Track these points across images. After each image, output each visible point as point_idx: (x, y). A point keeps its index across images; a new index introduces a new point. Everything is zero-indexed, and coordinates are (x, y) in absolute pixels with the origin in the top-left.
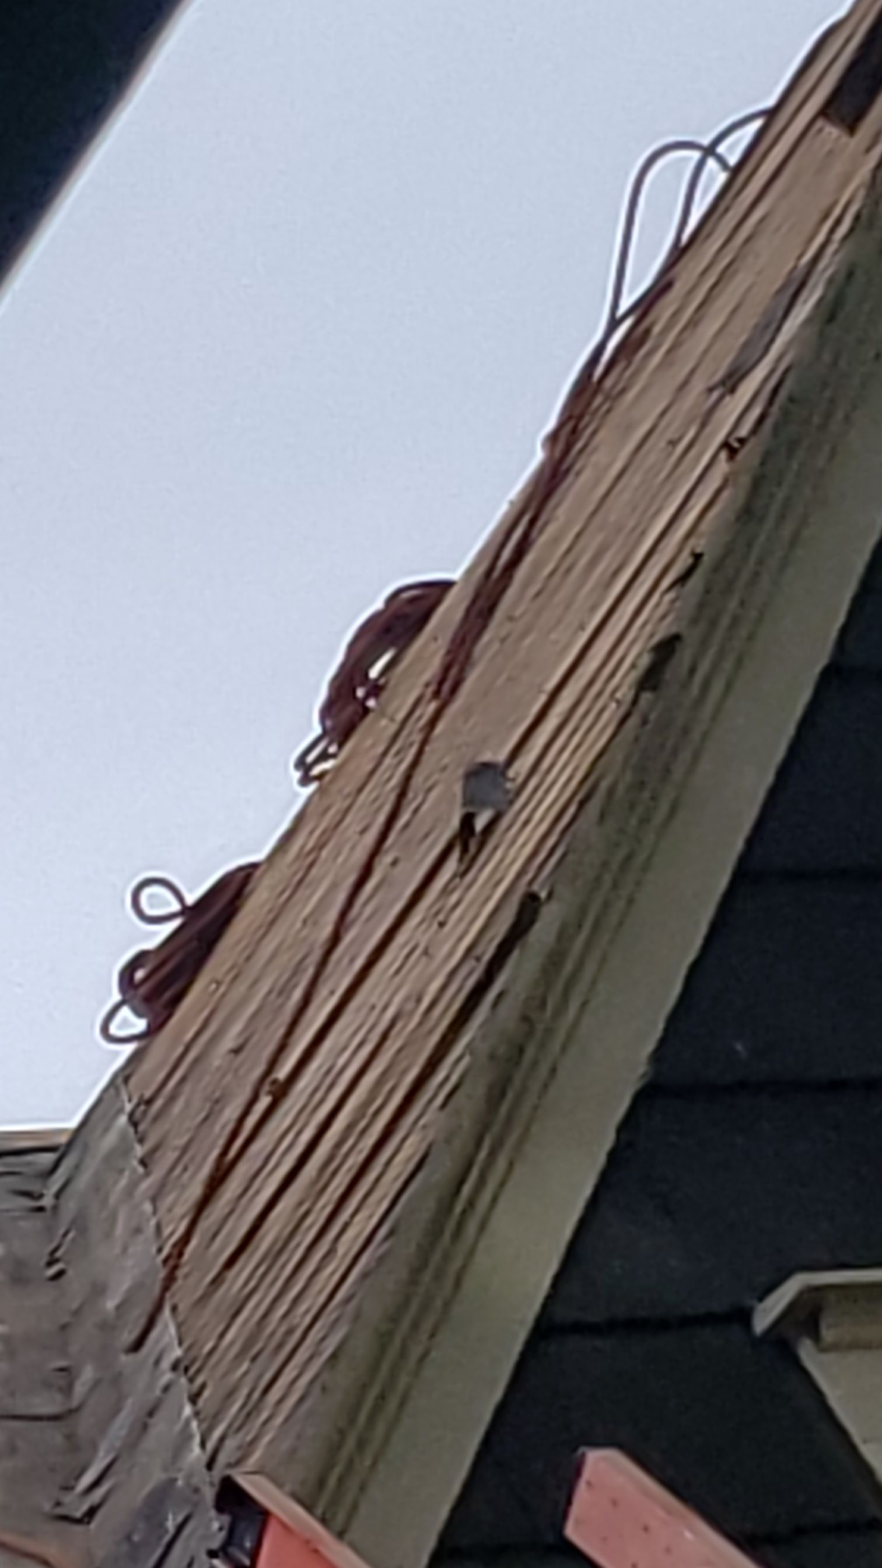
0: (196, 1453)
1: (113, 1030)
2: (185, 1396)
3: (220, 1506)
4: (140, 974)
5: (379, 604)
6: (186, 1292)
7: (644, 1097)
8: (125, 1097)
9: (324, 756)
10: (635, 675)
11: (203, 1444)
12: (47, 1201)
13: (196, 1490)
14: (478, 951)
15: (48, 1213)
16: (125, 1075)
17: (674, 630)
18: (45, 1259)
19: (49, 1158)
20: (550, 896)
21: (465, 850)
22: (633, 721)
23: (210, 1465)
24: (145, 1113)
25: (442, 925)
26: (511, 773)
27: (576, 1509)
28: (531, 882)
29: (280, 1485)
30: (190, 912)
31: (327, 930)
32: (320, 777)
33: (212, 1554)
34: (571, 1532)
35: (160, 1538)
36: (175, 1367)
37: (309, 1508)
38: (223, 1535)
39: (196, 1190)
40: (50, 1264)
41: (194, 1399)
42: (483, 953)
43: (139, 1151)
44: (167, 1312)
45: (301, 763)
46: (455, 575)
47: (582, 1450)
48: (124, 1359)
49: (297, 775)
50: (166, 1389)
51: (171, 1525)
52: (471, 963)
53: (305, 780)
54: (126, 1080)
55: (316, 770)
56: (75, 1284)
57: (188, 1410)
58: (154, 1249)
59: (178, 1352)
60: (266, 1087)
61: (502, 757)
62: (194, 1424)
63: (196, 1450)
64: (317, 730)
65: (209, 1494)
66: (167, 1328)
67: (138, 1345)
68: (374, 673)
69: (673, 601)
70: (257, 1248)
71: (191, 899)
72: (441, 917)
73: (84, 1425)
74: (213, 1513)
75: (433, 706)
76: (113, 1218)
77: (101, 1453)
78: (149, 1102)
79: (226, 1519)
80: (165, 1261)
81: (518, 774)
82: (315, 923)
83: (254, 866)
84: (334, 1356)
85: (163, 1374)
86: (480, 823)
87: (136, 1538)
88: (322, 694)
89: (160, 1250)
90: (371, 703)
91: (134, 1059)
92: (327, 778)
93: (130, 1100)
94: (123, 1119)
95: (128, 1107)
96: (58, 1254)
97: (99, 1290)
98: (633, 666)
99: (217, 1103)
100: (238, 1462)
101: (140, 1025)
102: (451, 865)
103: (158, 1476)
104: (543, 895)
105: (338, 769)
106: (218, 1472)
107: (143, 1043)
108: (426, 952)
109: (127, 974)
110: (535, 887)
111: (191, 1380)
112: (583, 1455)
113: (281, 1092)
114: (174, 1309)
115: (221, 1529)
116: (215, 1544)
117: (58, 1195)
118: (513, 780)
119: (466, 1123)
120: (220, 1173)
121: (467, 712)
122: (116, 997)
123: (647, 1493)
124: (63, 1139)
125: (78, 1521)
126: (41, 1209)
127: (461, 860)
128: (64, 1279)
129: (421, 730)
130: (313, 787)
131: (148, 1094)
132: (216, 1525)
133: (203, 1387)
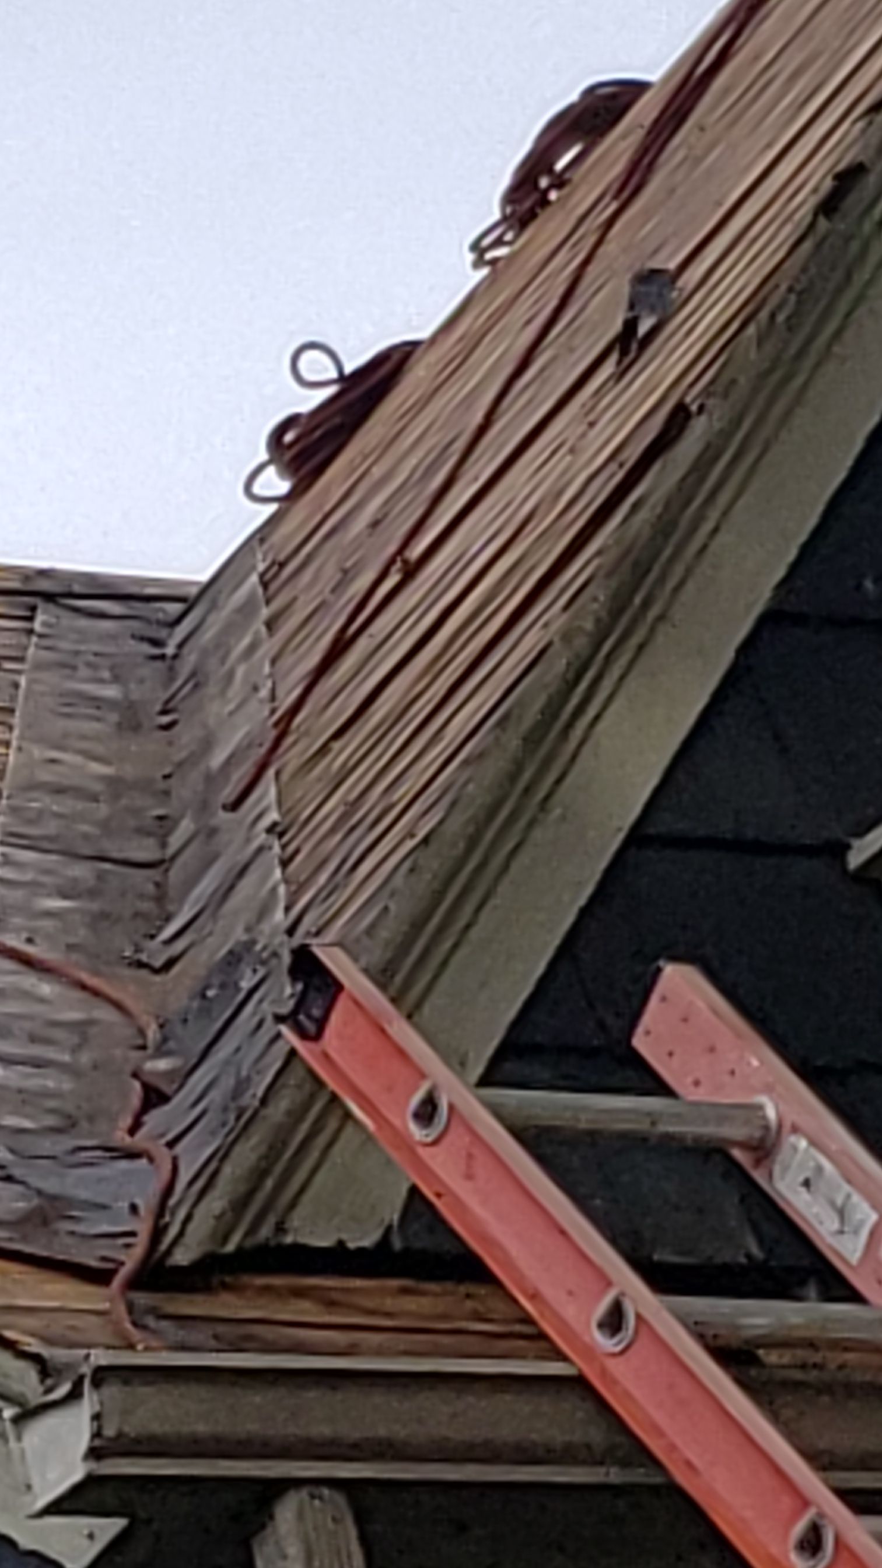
0: (279, 917)
1: (257, 489)
2: (276, 861)
3: (295, 972)
4: (289, 437)
5: (574, 96)
6: (292, 756)
7: (769, 619)
8: (260, 556)
9: (499, 242)
10: (814, 201)
11: (288, 909)
12: (170, 650)
13: (275, 954)
14: (622, 457)
15: (168, 662)
16: (262, 534)
17: (862, 158)
18: (158, 707)
19: (175, 608)
20: (701, 409)
21: (624, 353)
22: (807, 246)
23: (291, 931)
24: (276, 576)
25: (592, 425)
26: (680, 283)
27: (647, 1020)
28: (686, 393)
29: (355, 959)
30: (348, 381)
31: (478, 417)
32: (494, 262)
33: (279, 1019)
34: (639, 1042)
35: (234, 997)
36: (270, 830)
37: (383, 987)
38: (291, 1003)
39: (314, 660)
40: (164, 712)
41: (285, 863)
42: (627, 460)
43: (265, 612)
44: (271, 772)
45: (476, 247)
46: (653, 76)
47: (661, 963)
48: (223, 816)
49: (470, 257)
50: (260, 850)
51: (246, 985)
52: (613, 466)
53: (478, 263)
54: (262, 541)
55: (489, 256)
56: (186, 736)
57: (278, 873)
58: (266, 713)
59: (274, 816)
60: (399, 564)
61: (672, 265)
62: (282, 890)
63: (279, 915)
64: (496, 215)
65: (287, 959)
66: (268, 790)
67: (235, 805)
68: (560, 165)
69: (863, 131)
70: (367, 721)
71: (349, 368)
72: (591, 417)
73: (175, 874)
74: (286, 980)
75: (614, 206)
76: (230, 676)
77: (186, 908)
78: (282, 565)
79: (300, 987)
80: (276, 724)
81: (686, 284)
82: (468, 408)
83: (415, 344)
84: (426, 841)
85: (257, 836)
86: (643, 328)
87: (210, 993)
88: (505, 181)
89: (273, 711)
90: (553, 195)
91: (272, 521)
92: (500, 264)
93: (264, 560)
94: (254, 578)
95: (261, 567)
96: (171, 705)
97: (207, 744)
98: (815, 190)
99: (347, 575)
100: (318, 934)
101: (283, 487)
102: (609, 368)
103: (239, 935)
104: (694, 408)
105: (510, 258)
106: (298, 940)
107: (284, 505)
108: (572, 451)
109: (276, 438)
110: (688, 399)
111: (284, 847)
112: (659, 970)
113: (411, 572)
114: (278, 774)
115: (292, 995)
116: (285, 1009)
117: (181, 646)
118: (681, 290)
119: (589, 625)
120: (341, 644)
121: (647, 214)
122: (263, 455)
123: (715, 1012)
124: (194, 591)
125: (156, 971)
126: (162, 657)
127: (619, 362)
128: (176, 729)
129: (599, 227)
130: (485, 271)
131: (282, 557)
132: (288, 991)
133: (297, 851)
